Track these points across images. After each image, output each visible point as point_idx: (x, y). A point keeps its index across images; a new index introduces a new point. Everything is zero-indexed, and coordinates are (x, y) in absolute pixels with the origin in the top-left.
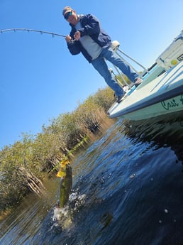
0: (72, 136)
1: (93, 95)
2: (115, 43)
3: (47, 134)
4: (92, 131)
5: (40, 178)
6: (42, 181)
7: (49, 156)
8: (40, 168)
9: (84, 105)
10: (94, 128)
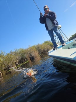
0: (22, 59)
1: (36, 45)
2: (60, 26)
3: (12, 54)
4: (31, 59)
5: (2, 73)
6: (2, 74)
7: (9, 64)
8: (3, 68)
9: (31, 48)
10: (32, 59)
